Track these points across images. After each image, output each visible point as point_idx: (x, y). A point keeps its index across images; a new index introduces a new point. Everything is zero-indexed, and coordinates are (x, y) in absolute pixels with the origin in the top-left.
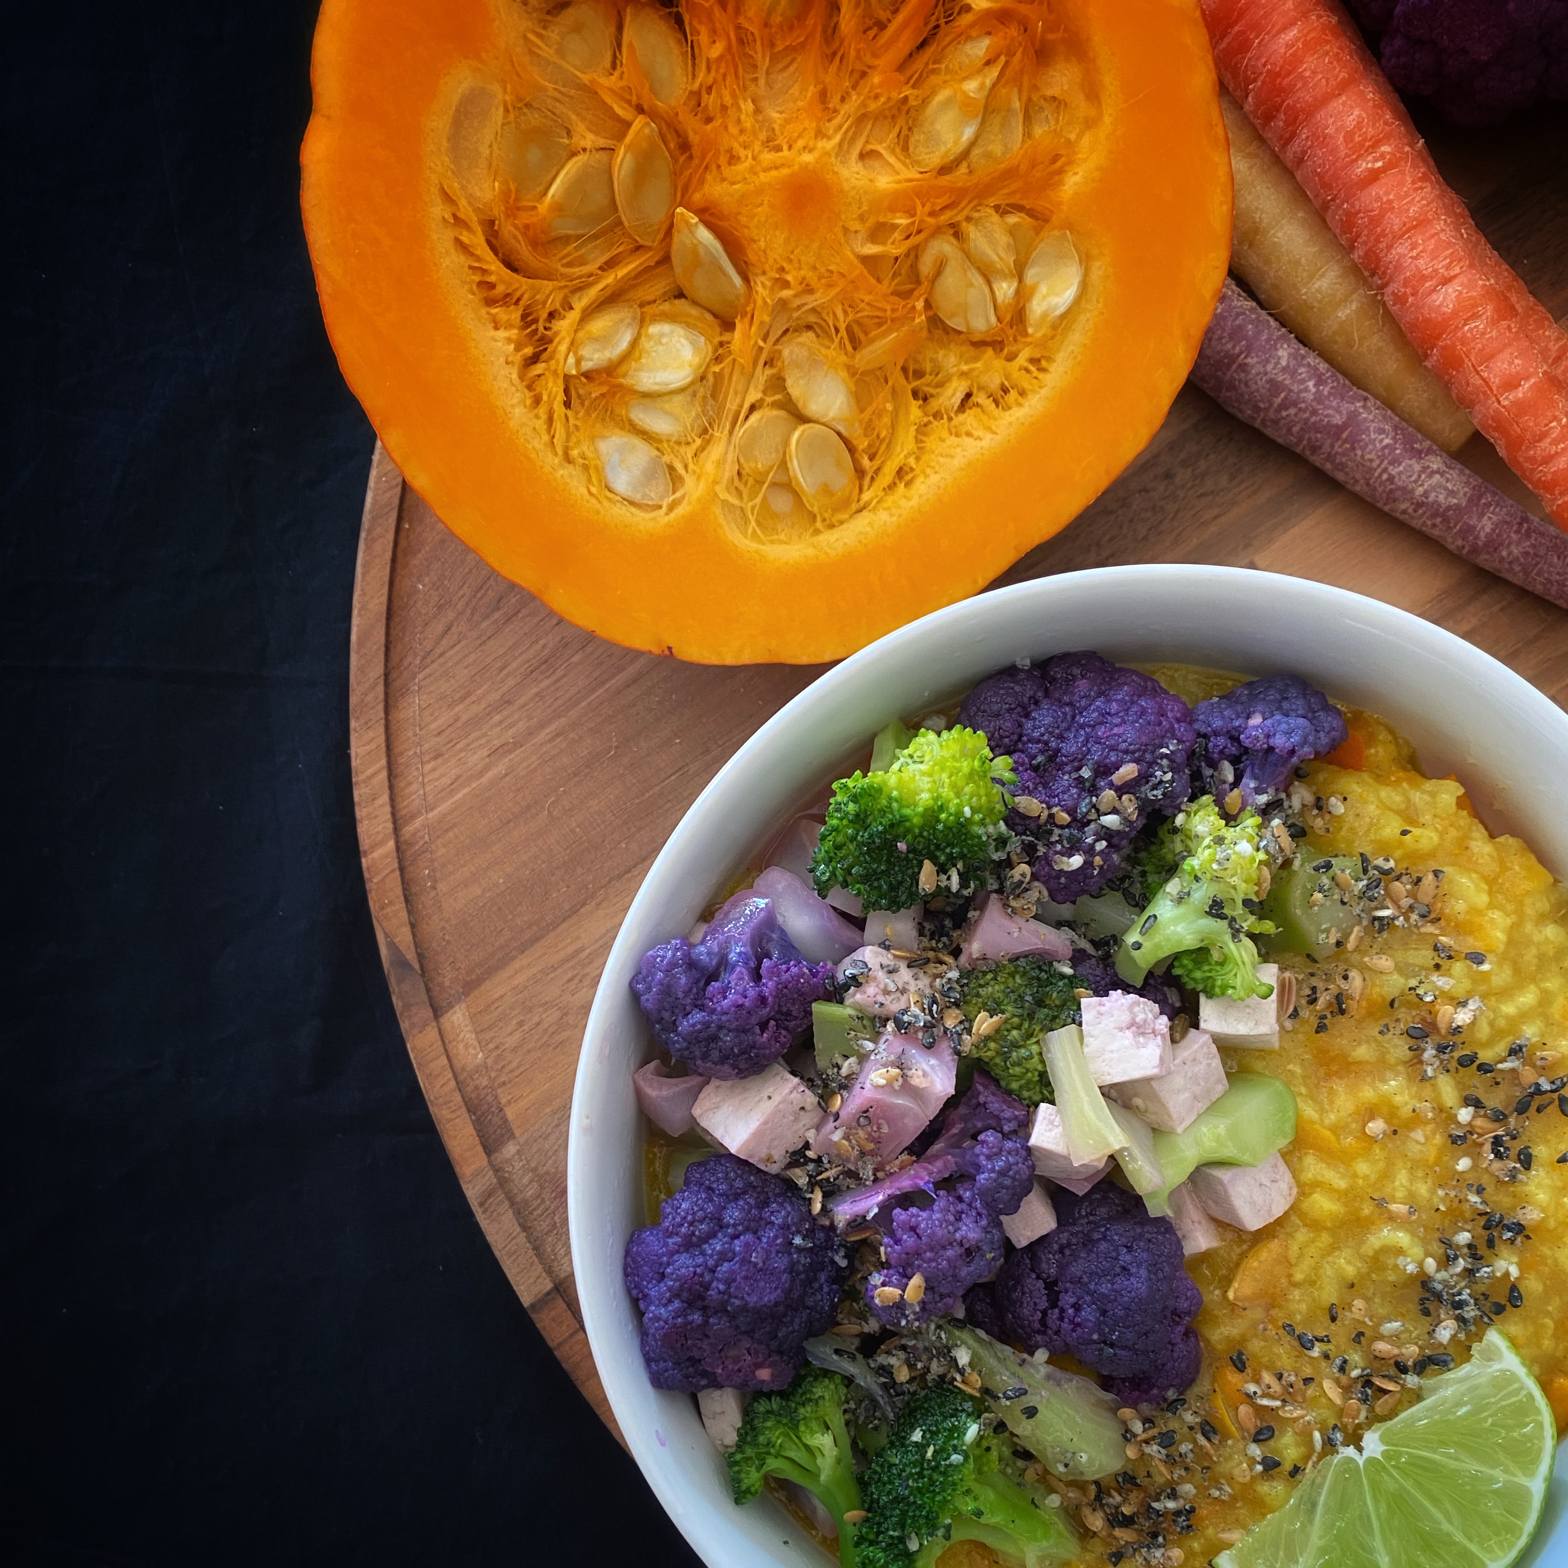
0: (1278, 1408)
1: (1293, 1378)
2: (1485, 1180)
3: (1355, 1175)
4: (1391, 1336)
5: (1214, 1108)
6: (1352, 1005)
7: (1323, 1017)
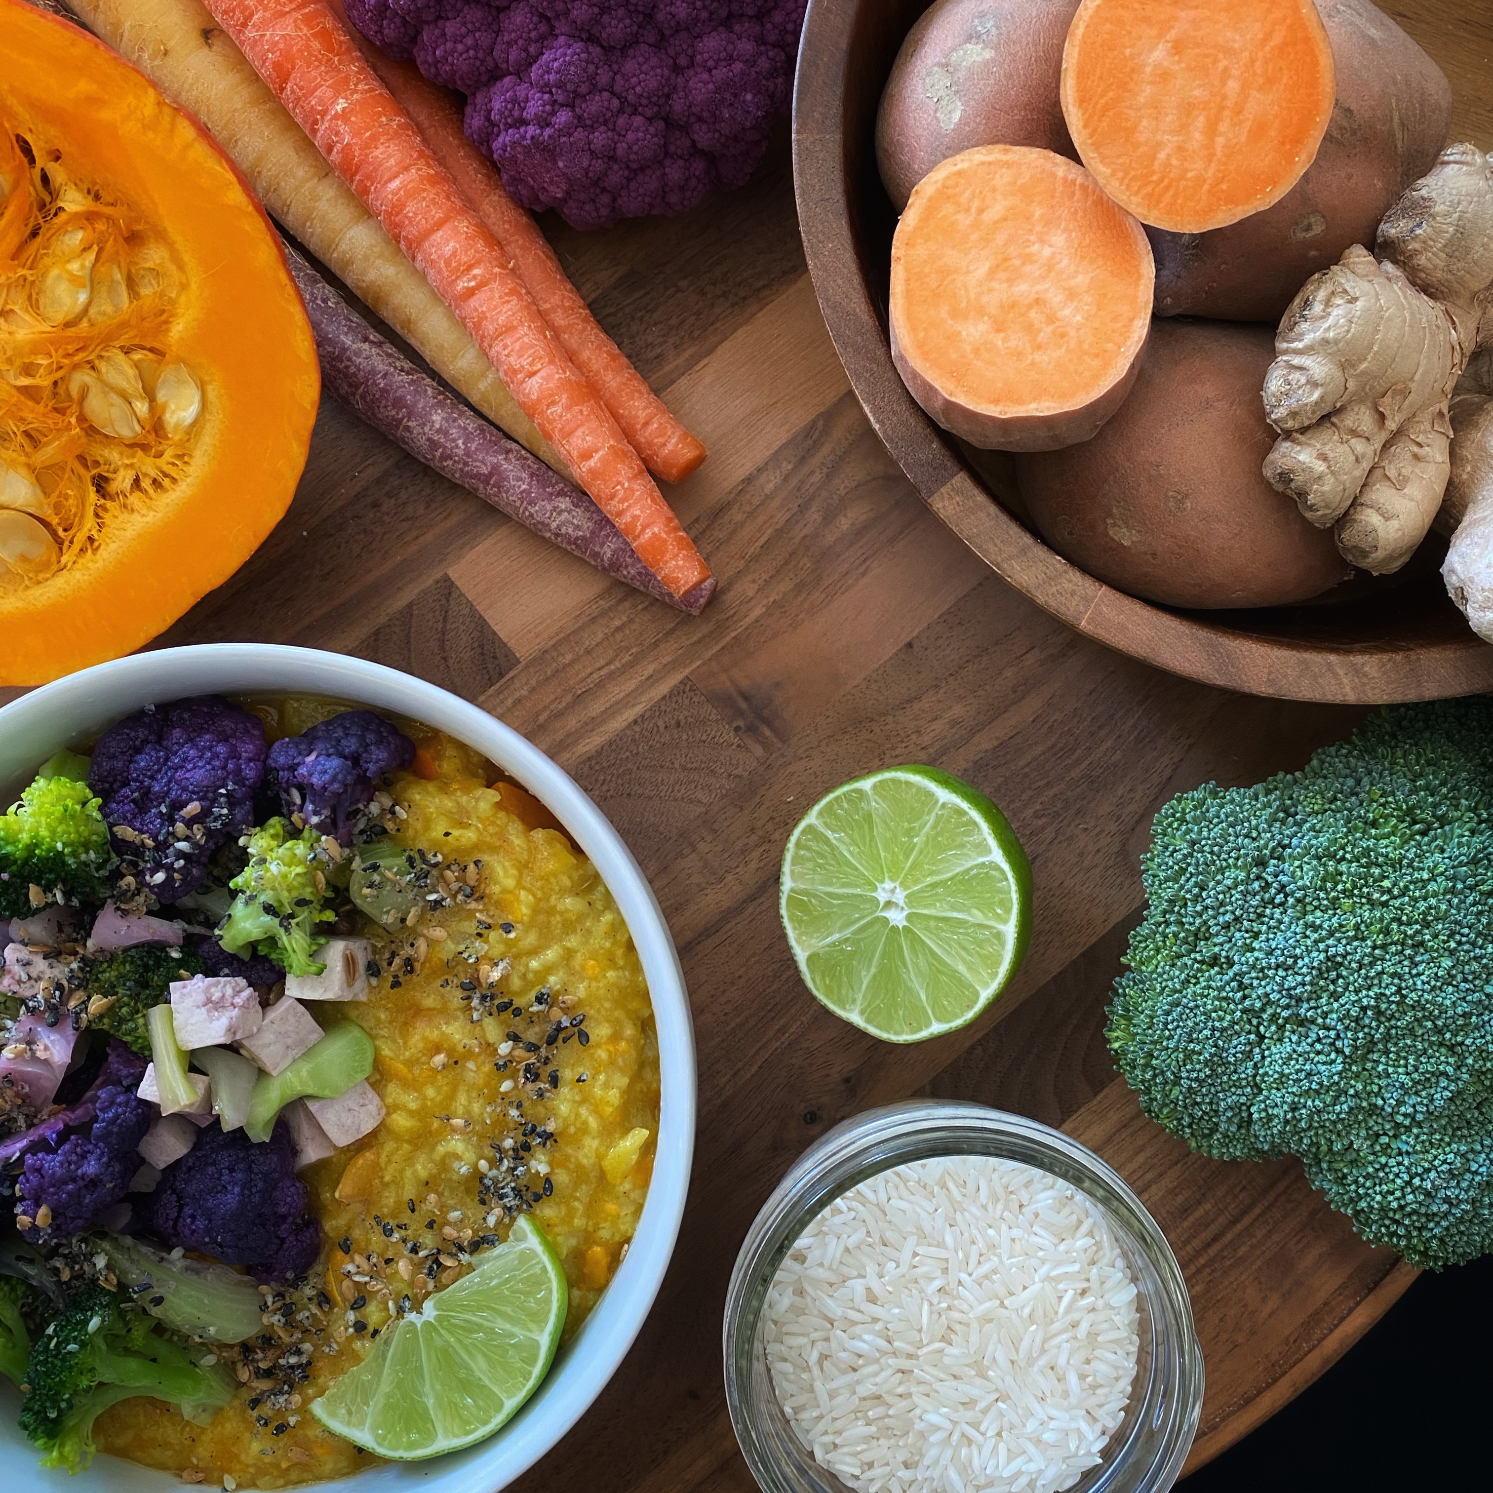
0: (365, 1284)
1: (375, 1260)
2: (524, 1097)
3: (425, 1098)
4: (455, 1222)
5: (309, 1053)
6: (417, 966)
7: (396, 977)
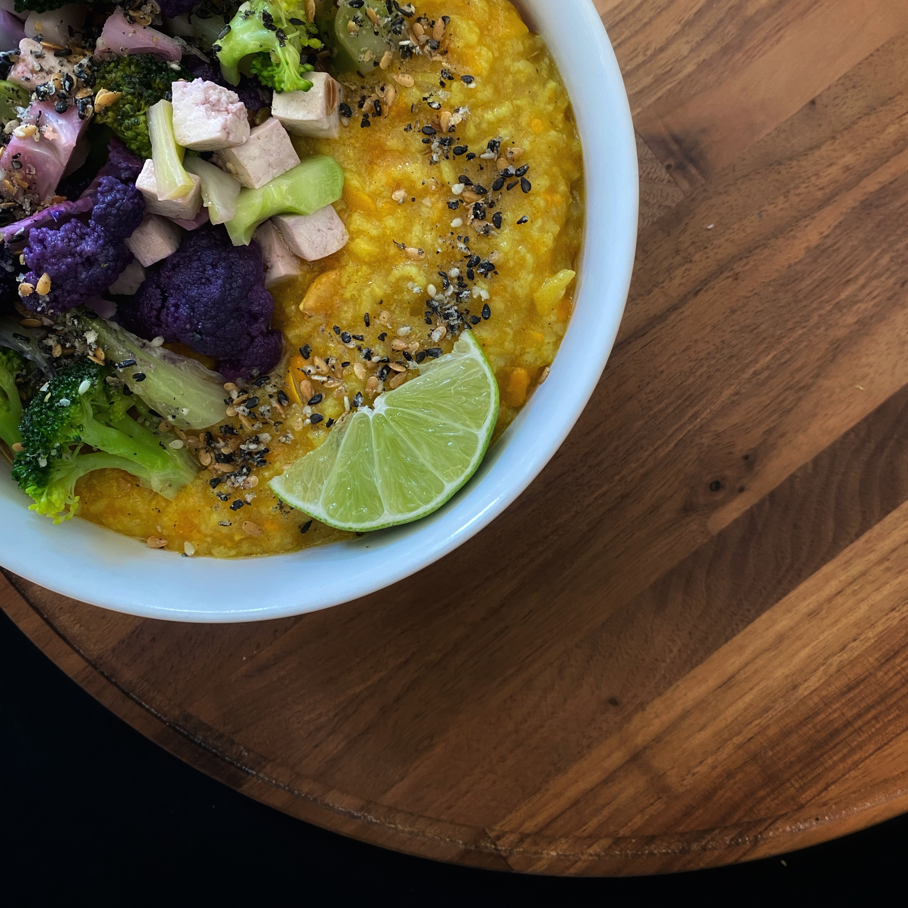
0: (323, 382)
1: (334, 362)
2: (470, 233)
3: (385, 228)
4: (404, 337)
6: (386, 109)
7: (366, 116)
